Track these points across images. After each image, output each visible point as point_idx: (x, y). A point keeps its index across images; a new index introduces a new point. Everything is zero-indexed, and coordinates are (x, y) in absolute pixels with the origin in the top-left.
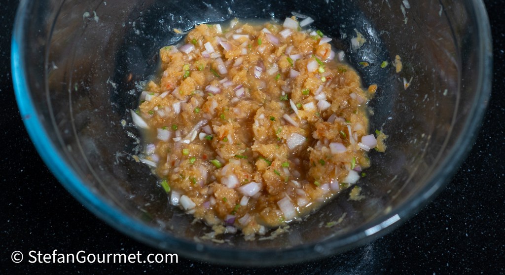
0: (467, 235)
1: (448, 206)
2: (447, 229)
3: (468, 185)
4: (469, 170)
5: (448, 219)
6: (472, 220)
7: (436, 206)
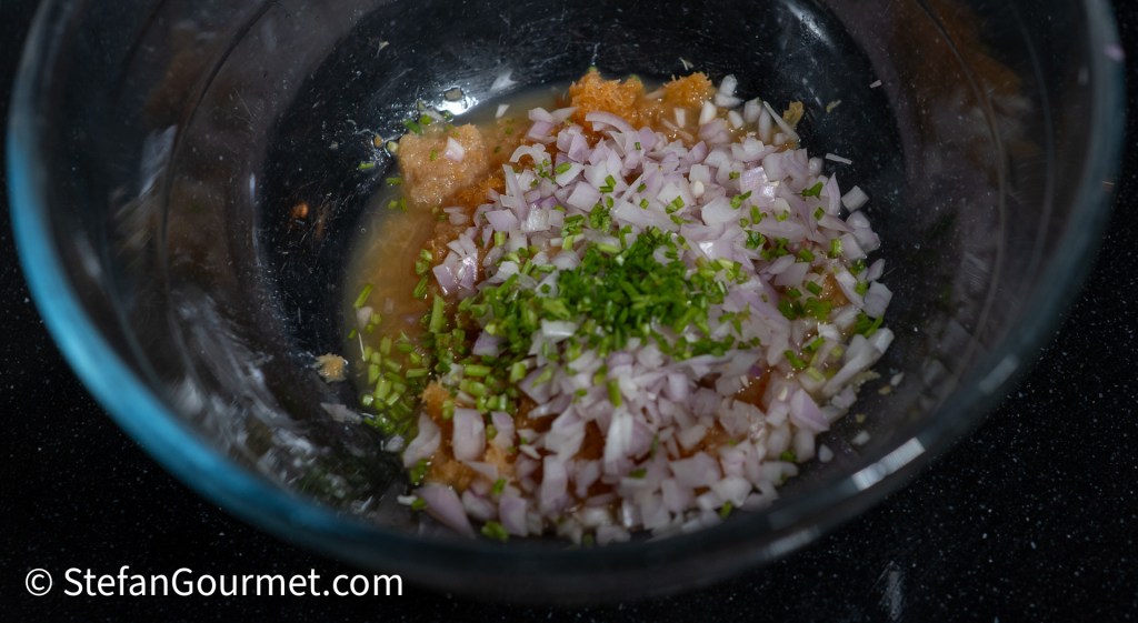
0: (1033, 545)
1: (980, 482)
2: (985, 536)
3: (1023, 429)
4: (1021, 395)
5: (984, 513)
6: (1040, 508)
7: (953, 486)
